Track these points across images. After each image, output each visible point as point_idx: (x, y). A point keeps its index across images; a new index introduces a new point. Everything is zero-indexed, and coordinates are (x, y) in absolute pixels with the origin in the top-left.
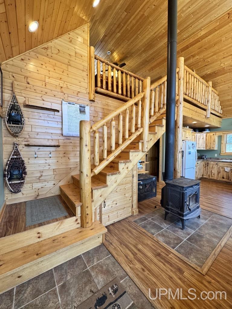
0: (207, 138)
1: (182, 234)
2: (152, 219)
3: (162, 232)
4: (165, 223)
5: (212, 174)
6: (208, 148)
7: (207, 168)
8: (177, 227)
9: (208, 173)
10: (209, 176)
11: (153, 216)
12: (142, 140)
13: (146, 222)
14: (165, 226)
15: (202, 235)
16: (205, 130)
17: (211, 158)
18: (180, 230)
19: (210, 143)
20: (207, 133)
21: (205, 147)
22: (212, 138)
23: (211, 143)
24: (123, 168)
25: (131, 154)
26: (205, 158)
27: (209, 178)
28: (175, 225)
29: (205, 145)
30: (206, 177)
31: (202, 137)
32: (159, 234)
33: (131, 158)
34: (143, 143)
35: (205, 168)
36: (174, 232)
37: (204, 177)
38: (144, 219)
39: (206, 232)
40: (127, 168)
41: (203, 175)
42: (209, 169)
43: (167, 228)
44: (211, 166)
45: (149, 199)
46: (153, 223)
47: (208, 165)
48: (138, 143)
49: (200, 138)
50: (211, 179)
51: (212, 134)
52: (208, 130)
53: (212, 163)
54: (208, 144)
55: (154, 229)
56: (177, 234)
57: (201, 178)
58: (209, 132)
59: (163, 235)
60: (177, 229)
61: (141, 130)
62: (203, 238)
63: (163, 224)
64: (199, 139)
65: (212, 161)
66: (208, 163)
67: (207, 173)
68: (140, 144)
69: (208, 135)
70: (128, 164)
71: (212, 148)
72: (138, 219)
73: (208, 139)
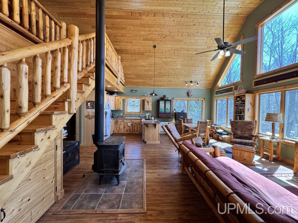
0: (116, 100)
1: (119, 189)
2: (85, 192)
3: (102, 199)
4: (101, 187)
5: (120, 129)
6: (116, 109)
7: (117, 125)
8: (113, 186)
9: (118, 129)
10: (118, 131)
11: (85, 188)
12: (69, 98)
13: (80, 200)
14: (102, 191)
15: (132, 181)
16: (114, 94)
17: (118, 117)
18: (116, 187)
20: (116, 96)
21: (114, 108)
22: (119, 101)
24: (42, 140)
25: (54, 117)
26: (115, 116)
27: (118, 133)
28: (110, 185)
29: (114, 106)
30: (116, 132)
31: (112, 100)
32: (100, 204)
33: (54, 123)
34: (70, 103)
35: (115, 125)
36: (112, 192)
37: (115, 132)
38: (74, 197)
39: (133, 177)
40: (49, 138)
41: (114, 131)
42: (118, 126)
43: (105, 192)
44: (119, 123)
45: (72, 170)
46: (89, 196)
47: (117, 122)
48: (63, 102)
50: (120, 133)
51: (119, 98)
52: (116, 94)
53: (120, 120)
54: (117, 106)
55: (92, 202)
56: (116, 192)
57: (113, 133)
58: (117, 95)
59: (104, 202)
60: (113, 187)
61: (68, 86)
62: (134, 183)
63: (99, 190)
64: (110, 101)
65: (120, 119)
68: (66, 104)
69: (116, 98)
70: (49, 133)
71: (119, 109)
72: (68, 202)
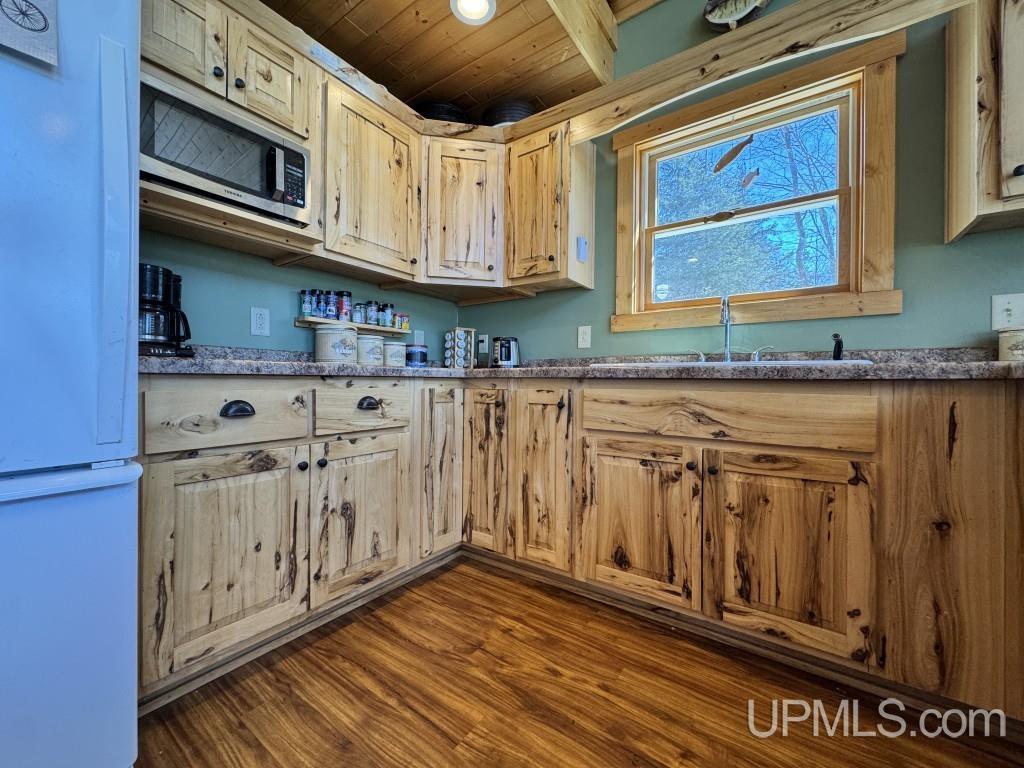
6: (520, 270)
7: (498, 456)
9: (507, 504)
19: (528, 226)
20: (513, 136)
21: (497, 258)
22: (542, 172)
23: (534, 221)
27: (510, 555)
29: (496, 243)
31: (472, 175)
35: (479, 456)
37: (481, 539)
41: (469, 521)
44: (524, 427)
47: (500, 423)
49: (457, 180)
53: (532, 394)
57: (461, 547)
64: (450, 185)
66: (500, 405)
67: (496, 506)
69: (518, 147)
71: (543, 266)
73: (515, 191)
